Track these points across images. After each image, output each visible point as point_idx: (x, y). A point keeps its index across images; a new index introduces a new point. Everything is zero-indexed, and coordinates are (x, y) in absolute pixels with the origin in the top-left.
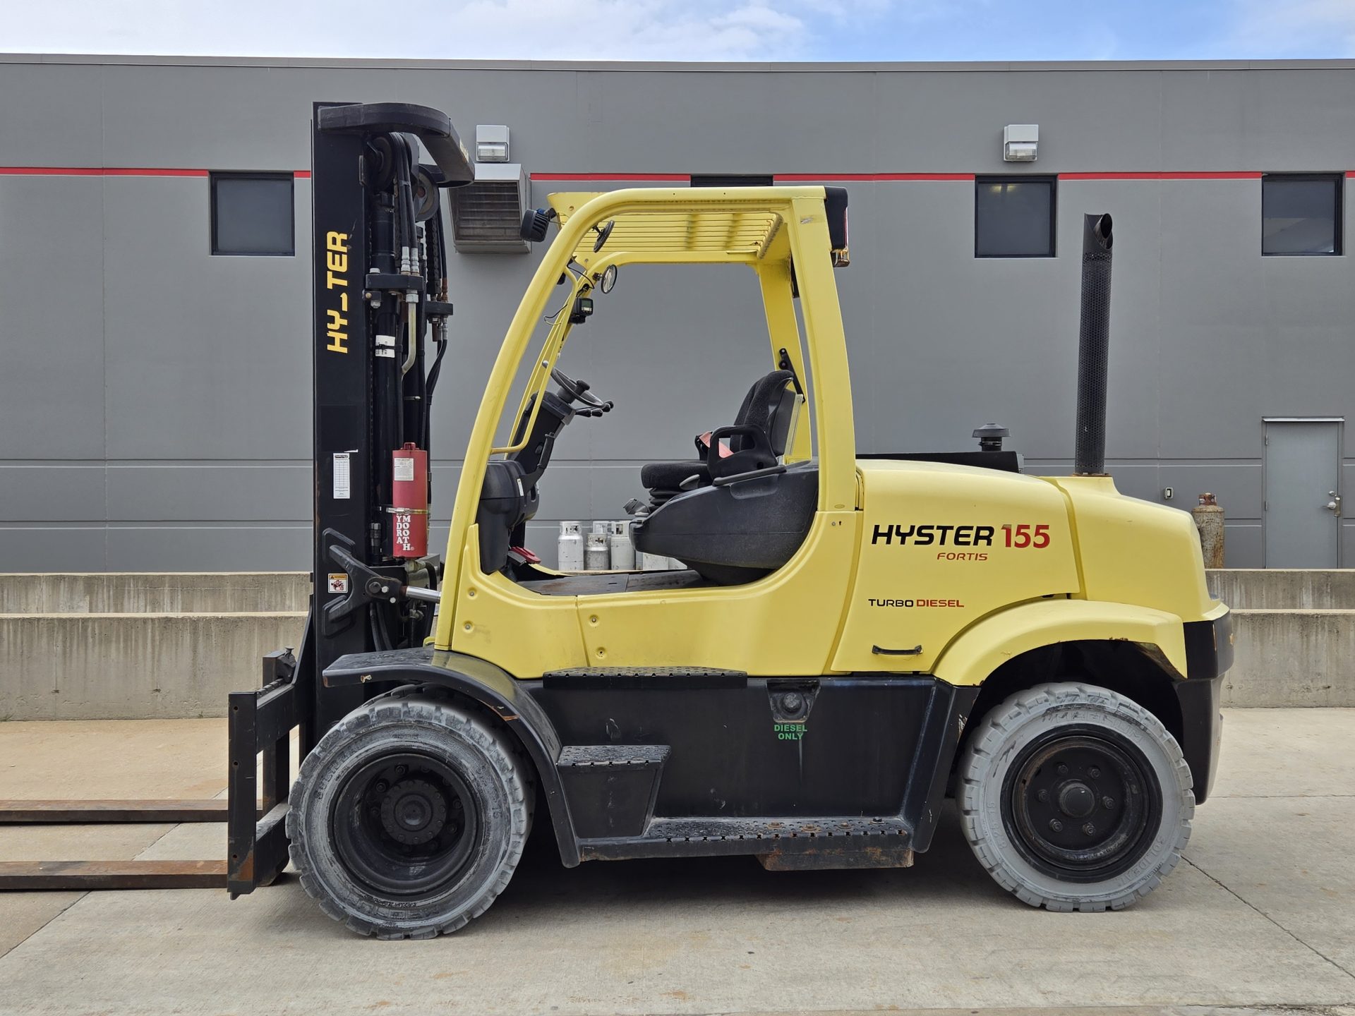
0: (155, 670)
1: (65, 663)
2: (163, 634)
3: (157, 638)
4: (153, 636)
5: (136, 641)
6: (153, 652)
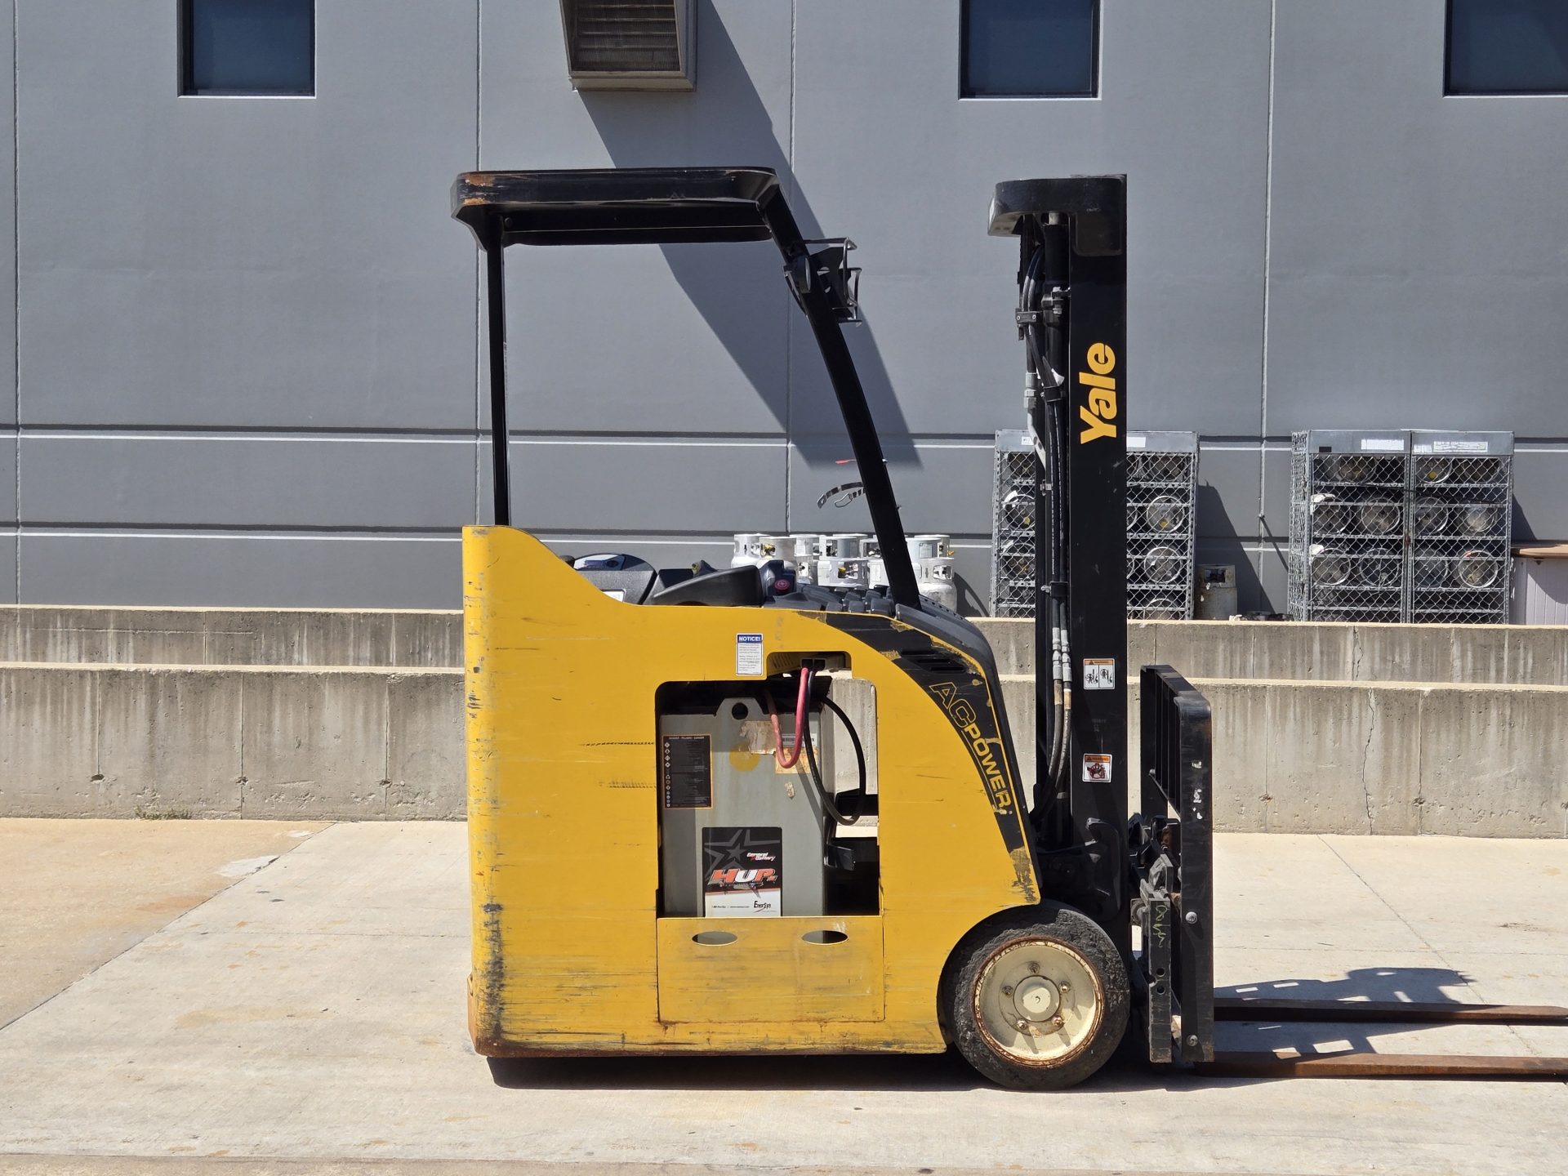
0: (97, 747)
2: (107, 695)
3: (99, 700)
4: (93, 698)
5: (69, 703)
6: (93, 722)
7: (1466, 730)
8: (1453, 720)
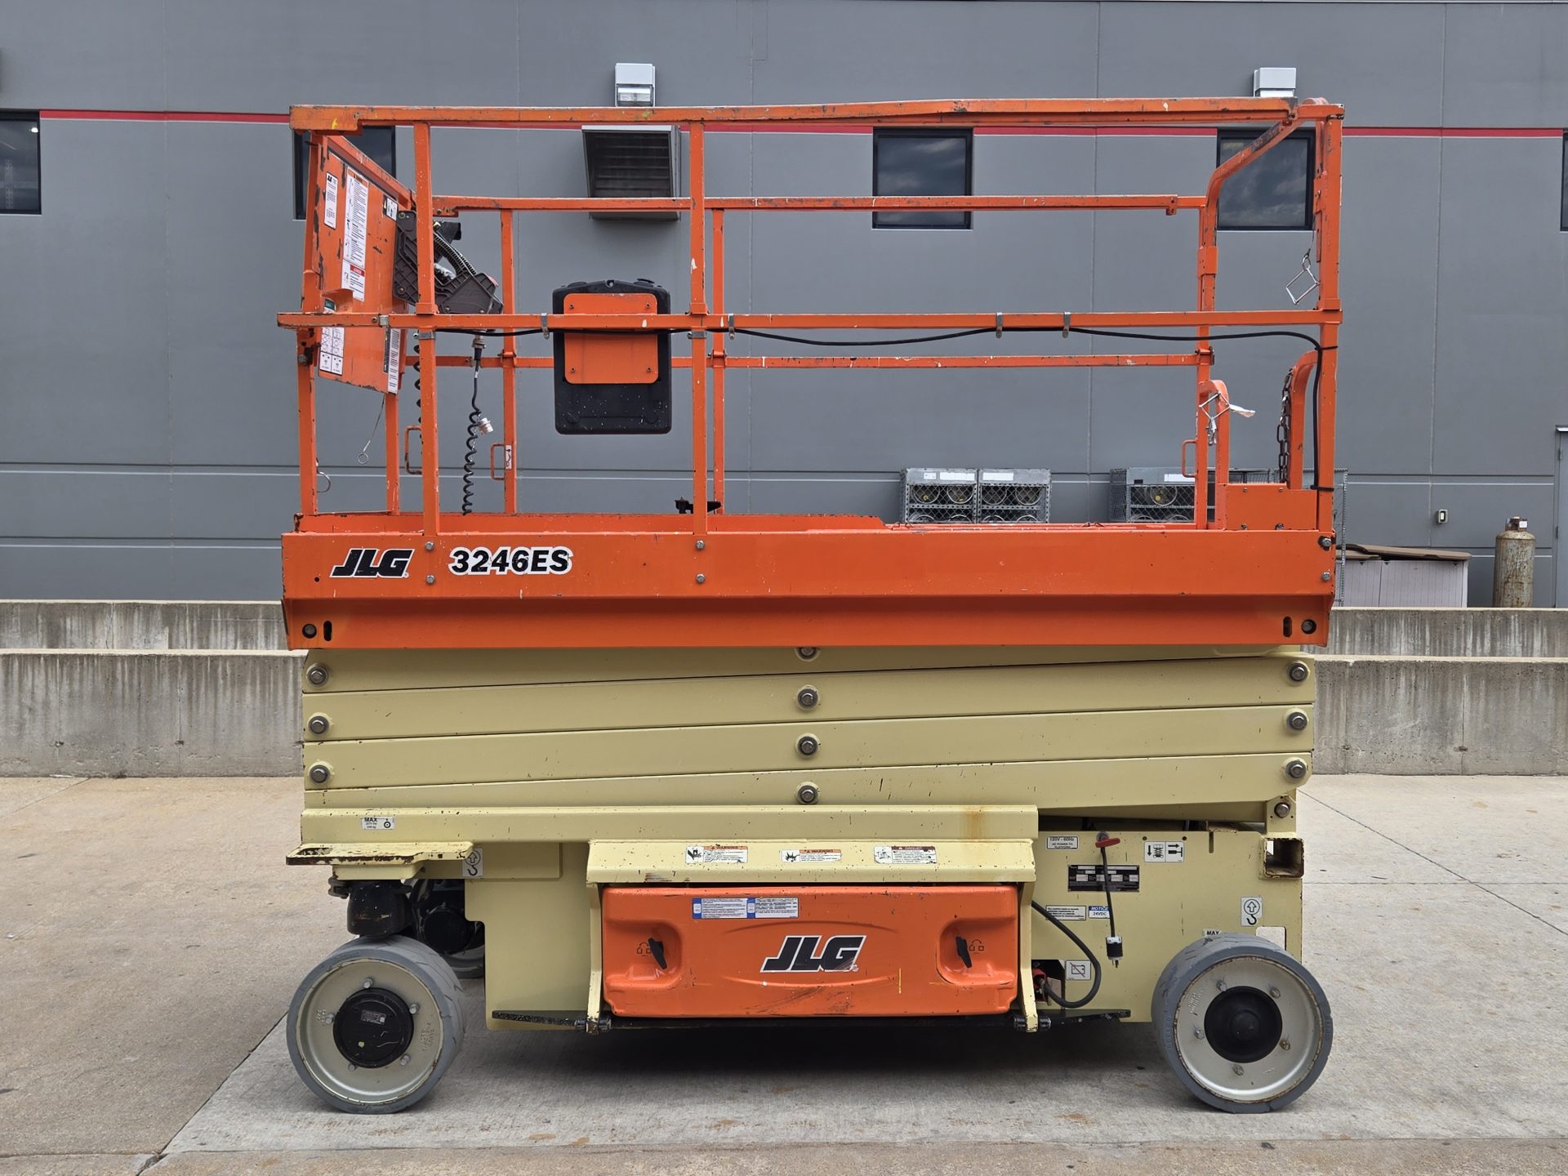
0: (298, 719)
1: (191, 709)
4: (295, 679)
5: (275, 683)
6: (296, 698)
7: (1381, 692)
8: (1371, 684)
